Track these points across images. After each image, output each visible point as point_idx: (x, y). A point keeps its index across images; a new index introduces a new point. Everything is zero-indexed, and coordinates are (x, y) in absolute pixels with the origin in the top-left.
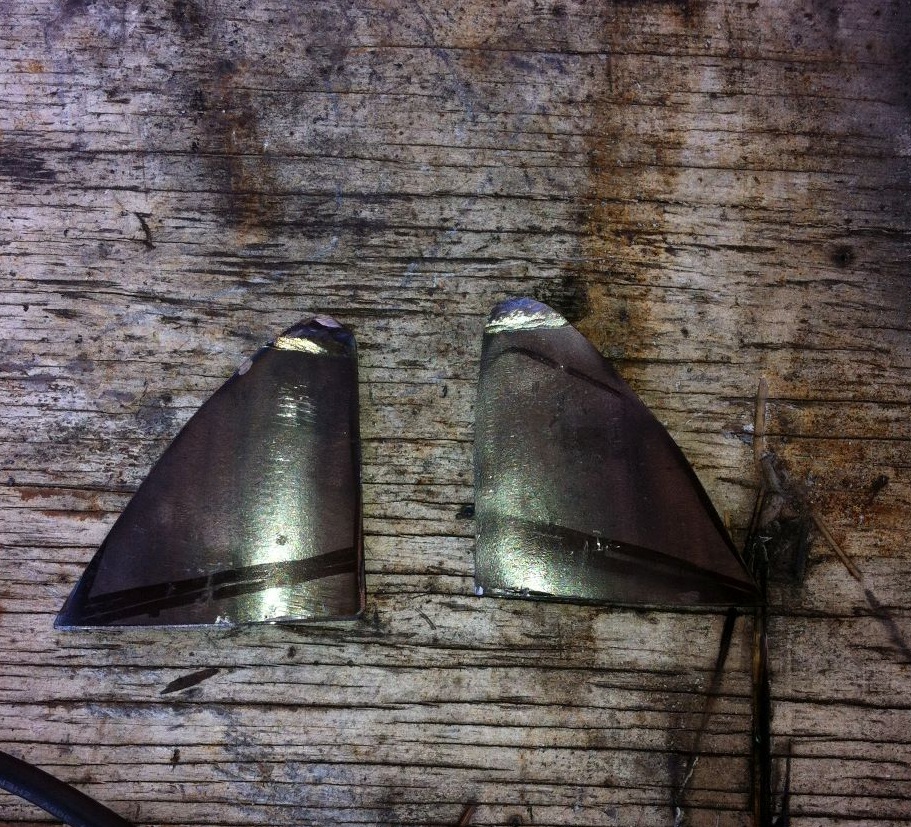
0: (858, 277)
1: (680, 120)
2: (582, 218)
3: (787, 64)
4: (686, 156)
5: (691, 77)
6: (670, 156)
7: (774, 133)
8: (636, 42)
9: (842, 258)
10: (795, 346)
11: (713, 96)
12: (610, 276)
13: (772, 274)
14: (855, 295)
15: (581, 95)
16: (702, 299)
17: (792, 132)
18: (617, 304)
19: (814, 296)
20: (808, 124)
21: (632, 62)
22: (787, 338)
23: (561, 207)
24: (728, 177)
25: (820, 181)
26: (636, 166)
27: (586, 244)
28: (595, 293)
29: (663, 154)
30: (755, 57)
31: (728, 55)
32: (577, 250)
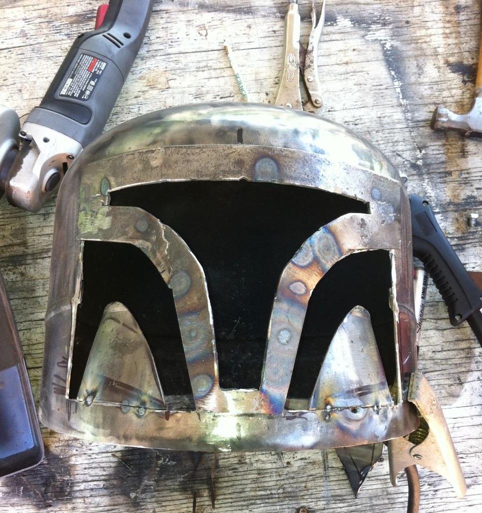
0: (404, 19)
1: (444, 42)
2: (459, 23)
3: (425, 55)
4: (442, 36)
5: (444, 50)
6: (445, 36)
7: (425, 42)
8: (456, 55)
9: (407, 22)
10: (413, 6)
11: (439, 47)
12: (451, 14)
13: (420, 18)
14: (404, 16)
15: (465, 44)
16: (433, 12)
17: (422, 43)
18: (448, 10)
19: (412, 15)
20: (419, 45)
21: (456, 51)
22: (415, 7)
23: (463, 24)
24: (433, 33)
25: (414, 35)
26: (451, 33)
27: (457, 19)
28: (453, 11)
29: (446, 36)
30: (432, 55)
31: (437, 55)
32: (458, 17)
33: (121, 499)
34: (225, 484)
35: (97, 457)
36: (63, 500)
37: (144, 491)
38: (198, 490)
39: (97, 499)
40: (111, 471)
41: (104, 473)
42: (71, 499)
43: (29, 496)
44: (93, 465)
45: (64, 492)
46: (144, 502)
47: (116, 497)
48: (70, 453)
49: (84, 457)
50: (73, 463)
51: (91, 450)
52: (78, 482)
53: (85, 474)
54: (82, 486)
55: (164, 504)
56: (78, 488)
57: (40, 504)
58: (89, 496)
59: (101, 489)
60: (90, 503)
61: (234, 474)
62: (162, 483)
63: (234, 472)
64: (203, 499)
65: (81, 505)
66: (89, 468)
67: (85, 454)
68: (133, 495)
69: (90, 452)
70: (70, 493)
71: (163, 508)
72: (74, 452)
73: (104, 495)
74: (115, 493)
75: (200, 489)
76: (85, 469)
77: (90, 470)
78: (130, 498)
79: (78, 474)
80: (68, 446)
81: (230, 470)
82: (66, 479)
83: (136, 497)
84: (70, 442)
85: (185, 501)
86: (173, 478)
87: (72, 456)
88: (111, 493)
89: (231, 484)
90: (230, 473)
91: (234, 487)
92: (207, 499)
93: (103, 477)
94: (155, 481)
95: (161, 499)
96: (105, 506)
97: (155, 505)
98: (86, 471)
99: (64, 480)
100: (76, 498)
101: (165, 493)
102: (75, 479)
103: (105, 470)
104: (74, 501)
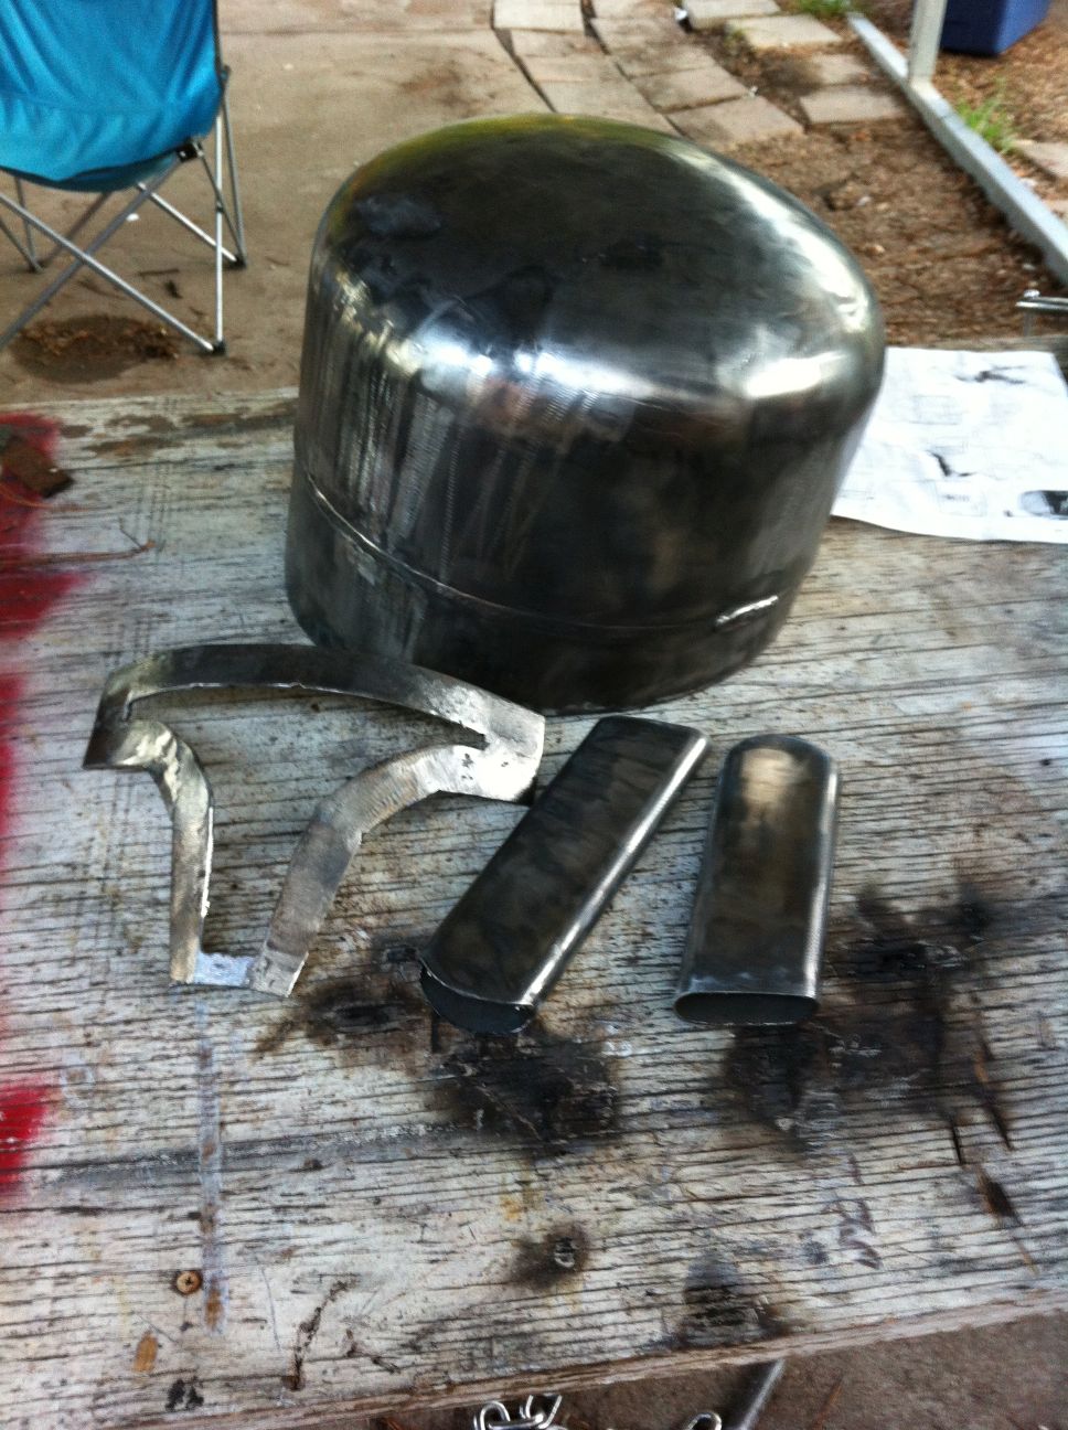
33: (756, 1133)
34: (1022, 1095)
35: (670, 1040)
36: (595, 1138)
37: (812, 1114)
38: (956, 1109)
39: (691, 1135)
40: (715, 1070)
41: (698, 1075)
42: (617, 1136)
43: (504, 1131)
44: (664, 1059)
45: (596, 1119)
46: (818, 1139)
47: (740, 1128)
48: (600, 1033)
49: (637, 1040)
50: (610, 1053)
51: (651, 1026)
52: (631, 1097)
53: (647, 1078)
54: (646, 1105)
55: (875, 1143)
56: (633, 1110)
57: (532, 1150)
58: (666, 1126)
59: (696, 1110)
60: (673, 1144)
61: (1038, 1072)
62: (855, 1096)
63: (1039, 1068)
64: (974, 1130)
65: (648, 1150)
66: (655, 1065)
67: (639, 1035)
68: (784, 1124)
69: (650, 1031)
70: (612, 1122)
71: (876, 1153)
72: (611, 1030)
73: (707, 1125)
74: (737, 1119)
75: (962, 1107)
76: (645, 1066)
77: (659, 1068)
78: (778, 1129)
79: (627, 1078)
80: (593, 1017)
81: (1025, 1063)
82: (598, 1089)
83: (794, 1129)
84: (597, 1010)
85: (930, 1135)
86: (883, 1085)
87: (605, 1039)
88: (726, 1118)
89: (1035, 1094)
90: (1027, 1070)
91: (1049, 1101)
92: (983, 1128)
93: (696, 1085)
94: (835, 1090)
95: (865, 1131)
96: (715, 1150)
97: (850, 1146)
98: (649, 1072)
99: (593, 1092)
100: (632, 1132)
101: (872, 1118)
102: (621, 1089)
103: (698, 1070)
104: (627, 1139)
